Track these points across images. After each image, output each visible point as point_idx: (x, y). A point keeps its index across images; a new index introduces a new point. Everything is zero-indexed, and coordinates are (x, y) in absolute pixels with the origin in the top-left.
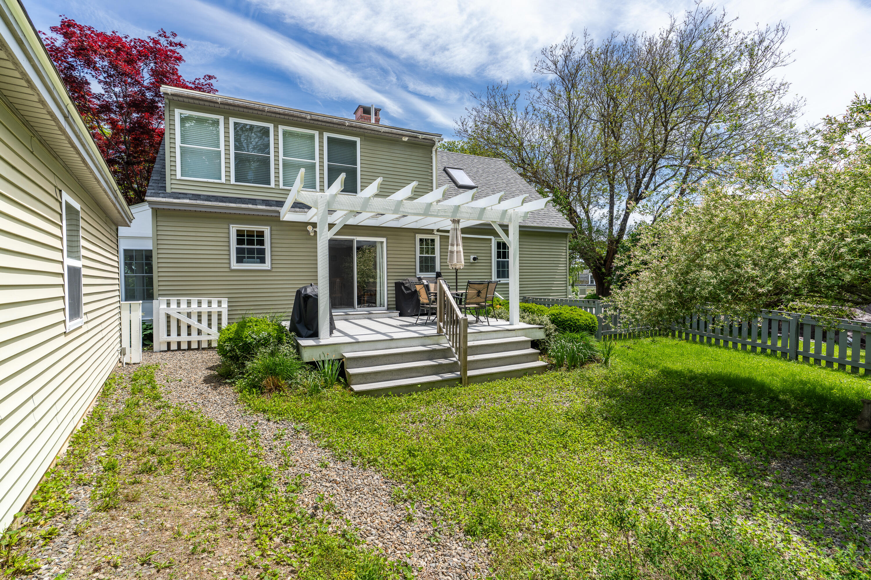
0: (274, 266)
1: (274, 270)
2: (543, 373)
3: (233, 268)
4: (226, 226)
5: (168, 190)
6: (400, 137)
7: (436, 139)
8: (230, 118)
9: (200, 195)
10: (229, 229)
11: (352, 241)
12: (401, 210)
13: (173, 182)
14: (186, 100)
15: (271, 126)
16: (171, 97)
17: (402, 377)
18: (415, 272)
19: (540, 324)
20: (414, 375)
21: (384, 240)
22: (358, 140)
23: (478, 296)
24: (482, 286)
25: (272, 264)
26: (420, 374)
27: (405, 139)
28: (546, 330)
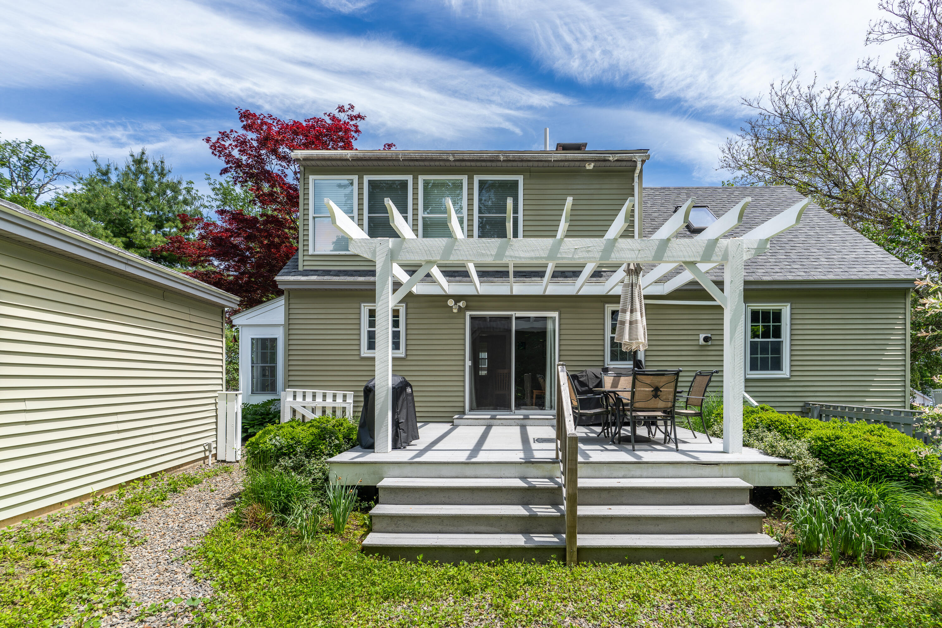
0: (409, 353)
1: (409, 358)
2: (761, 563)
3: (363, 355)
4: (356, 305)
5: (301, 268)
6: (582, 164)
7: (638, 158)
8: (364, 176)
9: (330, 271)
10: (360, 308)
11: (509, 318)
12: (507, 253)
13: (306, 258)
14: (319, 163)
15: (409, 178)
16: (303, 163)
17: (460, 529)
18: (604, 361)
19: (785, 457)
20: (483, 528)
21: (555, 314)
22: (520, 179)
23: (656, 396)
24: (664, 379)
25: (406, 350)
26: (493, 529)
27: (590, 167)
28: (797, 469)
